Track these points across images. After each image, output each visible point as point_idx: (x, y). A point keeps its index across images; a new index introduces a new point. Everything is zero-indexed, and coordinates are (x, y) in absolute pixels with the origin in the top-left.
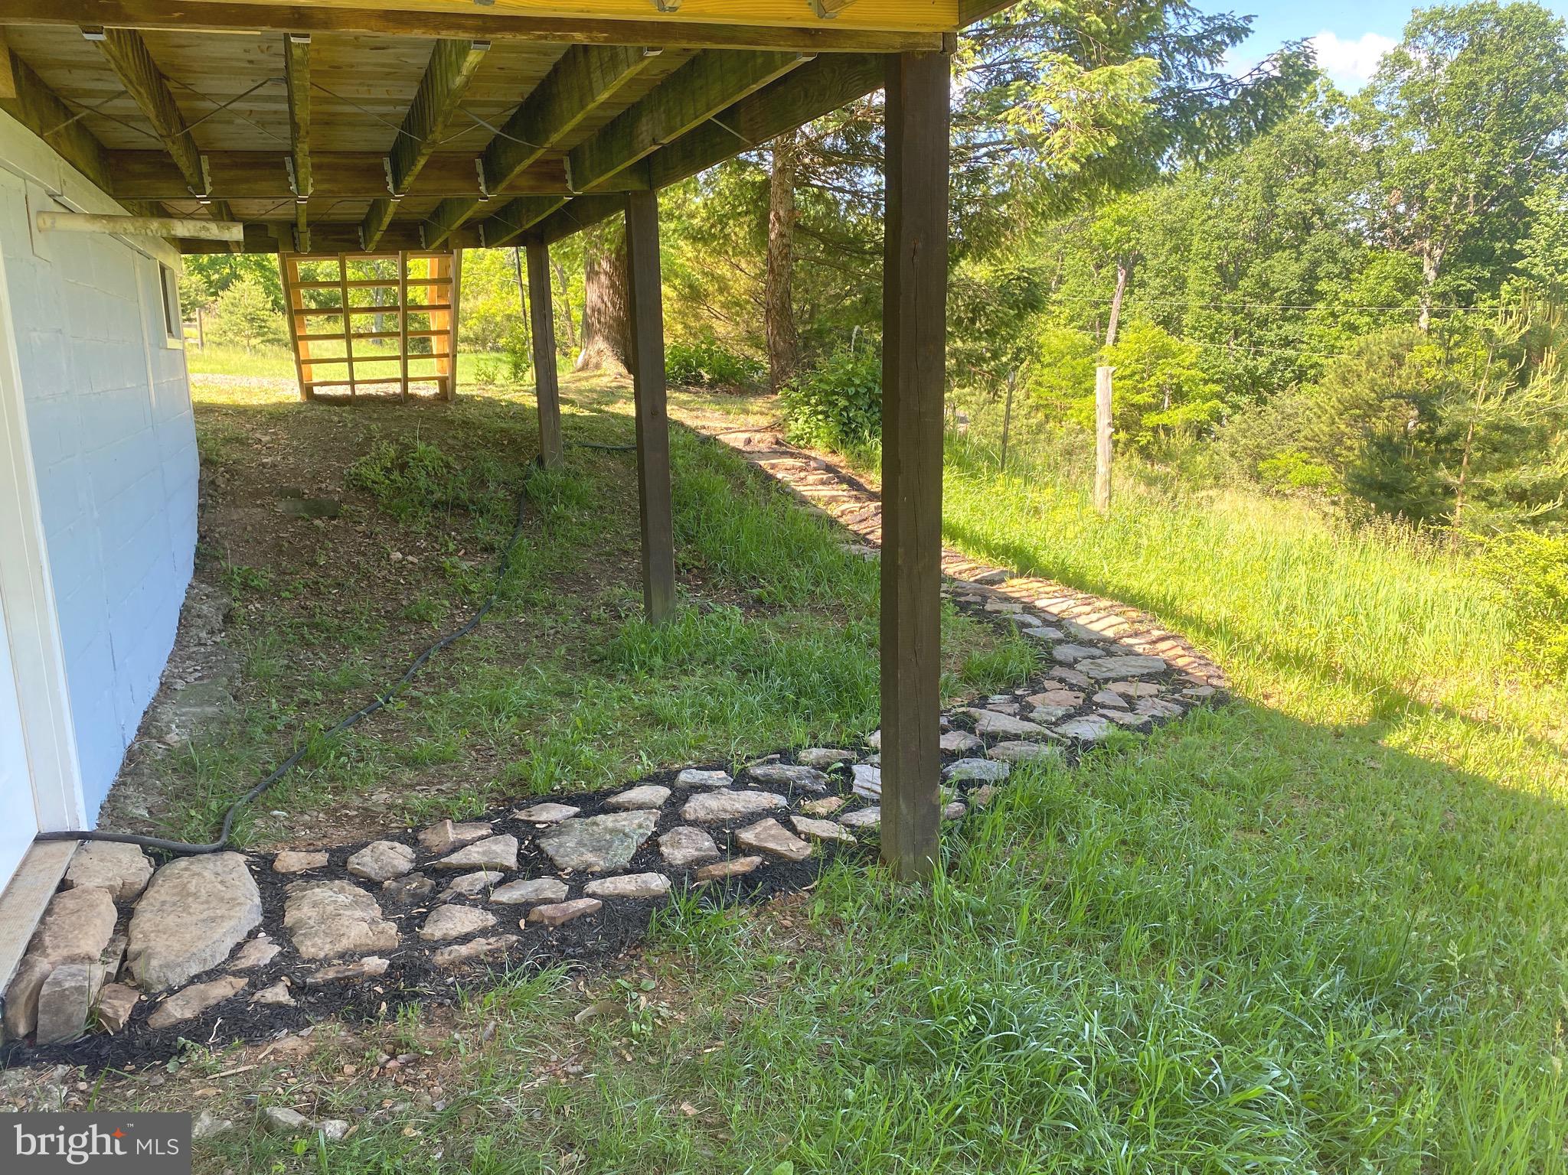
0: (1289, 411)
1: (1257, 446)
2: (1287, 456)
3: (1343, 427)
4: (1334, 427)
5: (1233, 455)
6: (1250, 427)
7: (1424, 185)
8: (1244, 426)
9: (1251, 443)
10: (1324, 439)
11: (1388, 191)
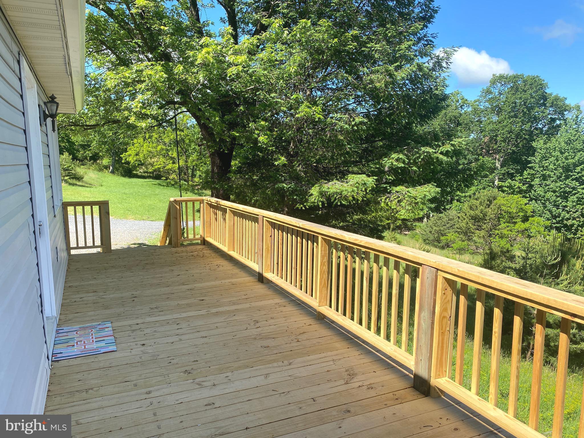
0: (451, 217)
1: (440, 230)
2: (451, 236)
3: (470, 225)
4: (468, 225)
5: (430, 232)
6: (437, 223)
7: (496, 136)
8: (435, 222)
9: (437, 229)
10: (464, 229)
11: (484, 137)
